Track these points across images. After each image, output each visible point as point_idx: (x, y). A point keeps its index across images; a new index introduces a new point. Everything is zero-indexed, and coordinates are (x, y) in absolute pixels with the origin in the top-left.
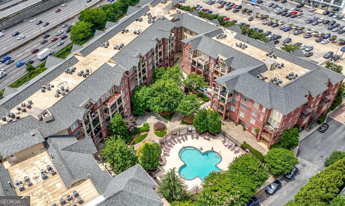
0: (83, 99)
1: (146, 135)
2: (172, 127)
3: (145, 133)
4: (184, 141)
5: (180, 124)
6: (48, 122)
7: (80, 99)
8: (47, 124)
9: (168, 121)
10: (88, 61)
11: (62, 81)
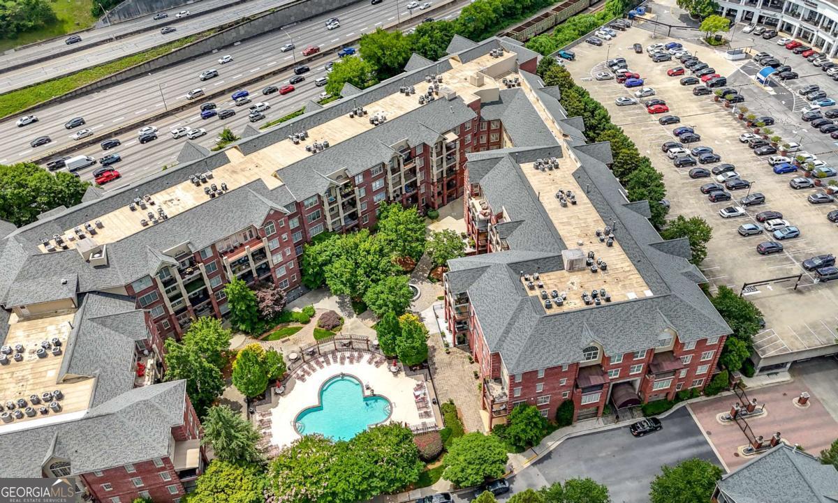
0: (177, 240)
1: (298, 329)
2: (352, 329)
3: (298, 325)
4: (351, 362)
5: (372, 327)
6: (97, 267)
7: (173, 238)
8: (95, 270)
9: (355, 315)
10: (243, 166)
11: (173, 197)
